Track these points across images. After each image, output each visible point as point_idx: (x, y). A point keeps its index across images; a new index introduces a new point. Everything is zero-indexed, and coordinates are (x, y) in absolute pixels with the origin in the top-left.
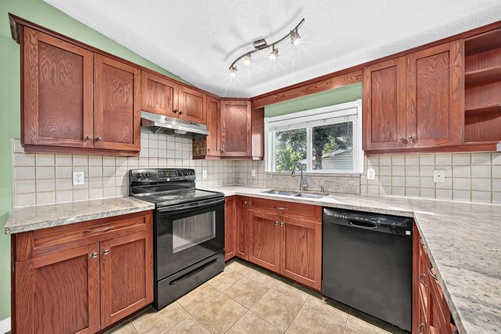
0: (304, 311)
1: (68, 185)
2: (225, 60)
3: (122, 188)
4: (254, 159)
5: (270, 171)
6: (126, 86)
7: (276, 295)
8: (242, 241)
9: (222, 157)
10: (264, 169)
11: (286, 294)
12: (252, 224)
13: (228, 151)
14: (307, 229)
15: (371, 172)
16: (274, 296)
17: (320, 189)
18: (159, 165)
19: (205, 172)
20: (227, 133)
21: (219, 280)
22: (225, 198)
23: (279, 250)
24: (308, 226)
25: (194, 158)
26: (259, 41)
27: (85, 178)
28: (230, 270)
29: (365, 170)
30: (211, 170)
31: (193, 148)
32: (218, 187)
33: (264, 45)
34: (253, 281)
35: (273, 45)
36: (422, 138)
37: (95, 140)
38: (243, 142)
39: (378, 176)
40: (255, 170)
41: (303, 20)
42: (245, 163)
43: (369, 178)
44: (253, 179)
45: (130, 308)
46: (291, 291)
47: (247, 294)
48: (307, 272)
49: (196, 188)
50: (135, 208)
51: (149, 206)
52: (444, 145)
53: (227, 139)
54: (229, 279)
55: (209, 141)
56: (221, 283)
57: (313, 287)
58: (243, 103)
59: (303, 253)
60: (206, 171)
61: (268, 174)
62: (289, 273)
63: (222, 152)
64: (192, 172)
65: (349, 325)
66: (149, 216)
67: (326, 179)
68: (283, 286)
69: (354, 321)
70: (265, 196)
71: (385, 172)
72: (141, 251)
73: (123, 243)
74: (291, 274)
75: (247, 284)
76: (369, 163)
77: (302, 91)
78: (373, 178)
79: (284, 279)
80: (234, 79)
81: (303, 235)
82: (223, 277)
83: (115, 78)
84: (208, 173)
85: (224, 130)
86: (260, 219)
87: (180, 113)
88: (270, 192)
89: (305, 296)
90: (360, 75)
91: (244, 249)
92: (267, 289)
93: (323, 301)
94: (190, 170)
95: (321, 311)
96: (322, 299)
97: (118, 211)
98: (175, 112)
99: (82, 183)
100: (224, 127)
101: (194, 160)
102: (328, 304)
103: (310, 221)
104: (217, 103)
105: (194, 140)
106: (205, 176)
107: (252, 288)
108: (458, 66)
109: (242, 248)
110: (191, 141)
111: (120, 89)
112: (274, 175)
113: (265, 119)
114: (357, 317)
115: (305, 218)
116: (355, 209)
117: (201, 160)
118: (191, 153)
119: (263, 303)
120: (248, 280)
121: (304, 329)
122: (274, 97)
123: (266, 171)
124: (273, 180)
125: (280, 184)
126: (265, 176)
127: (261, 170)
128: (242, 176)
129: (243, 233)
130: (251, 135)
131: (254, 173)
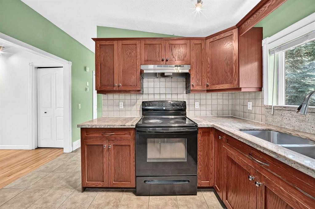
1: (117, 108)
3: (140, 112)
4: (243, 90)
5: (270, 104)
6: (132, 53)
9: (208, 91)
10: (262, 102)
12: (225, 163)
13: (213, 84)
18: (155, 98)
19: (197, 104)
20: (212, 68)
22: (197, 129)
25: (187, 92)
27: (124, 105)
30: (203, 102)
31: (186, 85)
37: (119, 86)
38: (229, 74)
40: (251, 103)
42: (241, 96)
44: (250, 112)
45: (122, 184)
49: (187, 116)
53: (212, 74)
55: (193, 78)
58: (228, 34)
61: (268, 108)
63: (207, 86)
66: (132, 131)
72: (128, 152)
73: (118, 144)
80: (199, 13)
82: (192, 201)
83: (128, 50)
84: (200, 105)
87: (167, 60)
91: (219, 185)
97: (115, 125)
98: (163, 60)
99: (123, 108)
101: (188, 94)
106: (197, 107)
109: (218, 182)
110: (185, 80)
111: (130, 55)
112: (276, 109)
113: (264, 41)
118: (185, 89)
123: (265, 103)
124: (275, 117)
125: (286, 122)
126: (264, 110)
127: (259, 103)
128: (238, 108)
129: (219, 168)
130: (238, 65)
131: (250, 106)
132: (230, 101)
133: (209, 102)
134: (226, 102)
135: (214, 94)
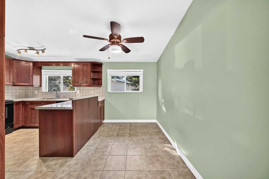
4: (34, 86)
5: (44, 91)
8: (25, 119)
9: (13, 85)
10: (41, 91)
12: (30, 111)
13: (18, 82)
17: (63, 97)
20: (17, 75)
22: (14, 102)
33: (33, 49)
35: (37, 50)
38: (27, 79)
39: (80, 92)
40: (37, 91)
43: (78, 93)
44: (36, 95)
53: (17, 77)
58: (27, 63)
61: (43, 93)
63: (14, 83)
71: (81, 91)
76: (78, 89)
85: (15, 73)
91: (26, 122)
104: (10, 61)
109: (25, 122)
112: (46, 93)
113: (42, 70)
123: (42, 91)
124: (45, 95)
127: (40, 91)
128: (29, 93)
129: (25, 116)
130: (32, 77)
131: (36, 92)
132: (24, 91)
133: (11, 91)
134: (21, 91)
135: (17, 87)
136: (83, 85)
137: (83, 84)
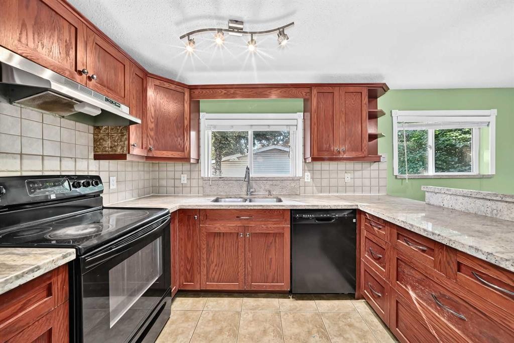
0: (285, 317)
2: (178, 24)
5: (206, 175)
7: (251, 315)
9: (147, 158)
10: (200, 174)
11: (260, 309)
12: (205, 242)
13: (158, 149)
14: (275, 235)
15: (308, 176)
16: (250, 316)
17: (267, 193)
19: (113, 179)
20: (157, 125)
21: (171, 334)
23: (243, 264)
24: (276, 231)
25: (97, 157)
26: (237, 21)
28: (178, 312)
29: (304, 174)
31: (95, 141)
32: (132, 201)
33: (242, 29)
34: (216, 312)
35: (252, 33)
36: (348, 151)
38: (179, 140)
39: (312, 178)
40: (185, 176)
41: (293, 23)
42: (179, 166)
43: (306, 180)
44: (183, 186)
46: (261, 303)
47: (221, 331)
48: (276, 278)
49: (104, 206)
50: (32, 271)
51: (64, 257)
52: (360, 156)
53: (156, 134)
54: (186, 325)
55: (133, 133)
56: (177, 335)
57: (283, 290)
58: (179, 89)
59: (271, 259)
60: (115, 178)
61: (205, 179)
62: (256, 286)
63: (150, 151)
64: (97, 180)
65: (321, 310)
66: (60, 277)
67: (271, 183)
68: (250, 302)
69: (321, 304)
70: (227, 206)
71: (317, 175)
74: (259, 286)
75: (213, 319)
76: (306, 168)
77: (256, 93)
78: (309, 181)
79: (246, 294)
81: (270, 241)
82: (174, 326)
84: (117, 181)
85: (152, 120)
86: (218, 234)
87: (90, 78)
88: (217, 200)
89: (275, 302)
90: (309, 92)
91: (192, 277)
92: (239, 313)
93: (291, 299)
94: (92, 177)
95: (296, 309)
96: (289, 298)
98: (80, 73)
100: (153, 115)
101: (97, 161)
102: (296, 300)
103: (278, 226)
104: (143, 79)
105: (97, 128)
106: (113, 186)
107: (221, 321)
108: (365, 104)
109: (189, 277)
110: (91, 129)
112: (214, 183)
113: (201, 114)
114: (320, 300)
115: (273, 223)
116: (320, 208)
117: (108, 161)
118: (91, 149)
119: (245, 331)
120: (211, 314)
121: (296, 335)
122: (222, 92)
123: (202, 176)
124: (212, 187)
125: (221, 190)
126: (201, 182)
127: (195, 175)
128: (164, 183)
129: (189, 257)
130: (189, 132)
131: (184, 179)
136: (345, 156)
137: (344, 152)
